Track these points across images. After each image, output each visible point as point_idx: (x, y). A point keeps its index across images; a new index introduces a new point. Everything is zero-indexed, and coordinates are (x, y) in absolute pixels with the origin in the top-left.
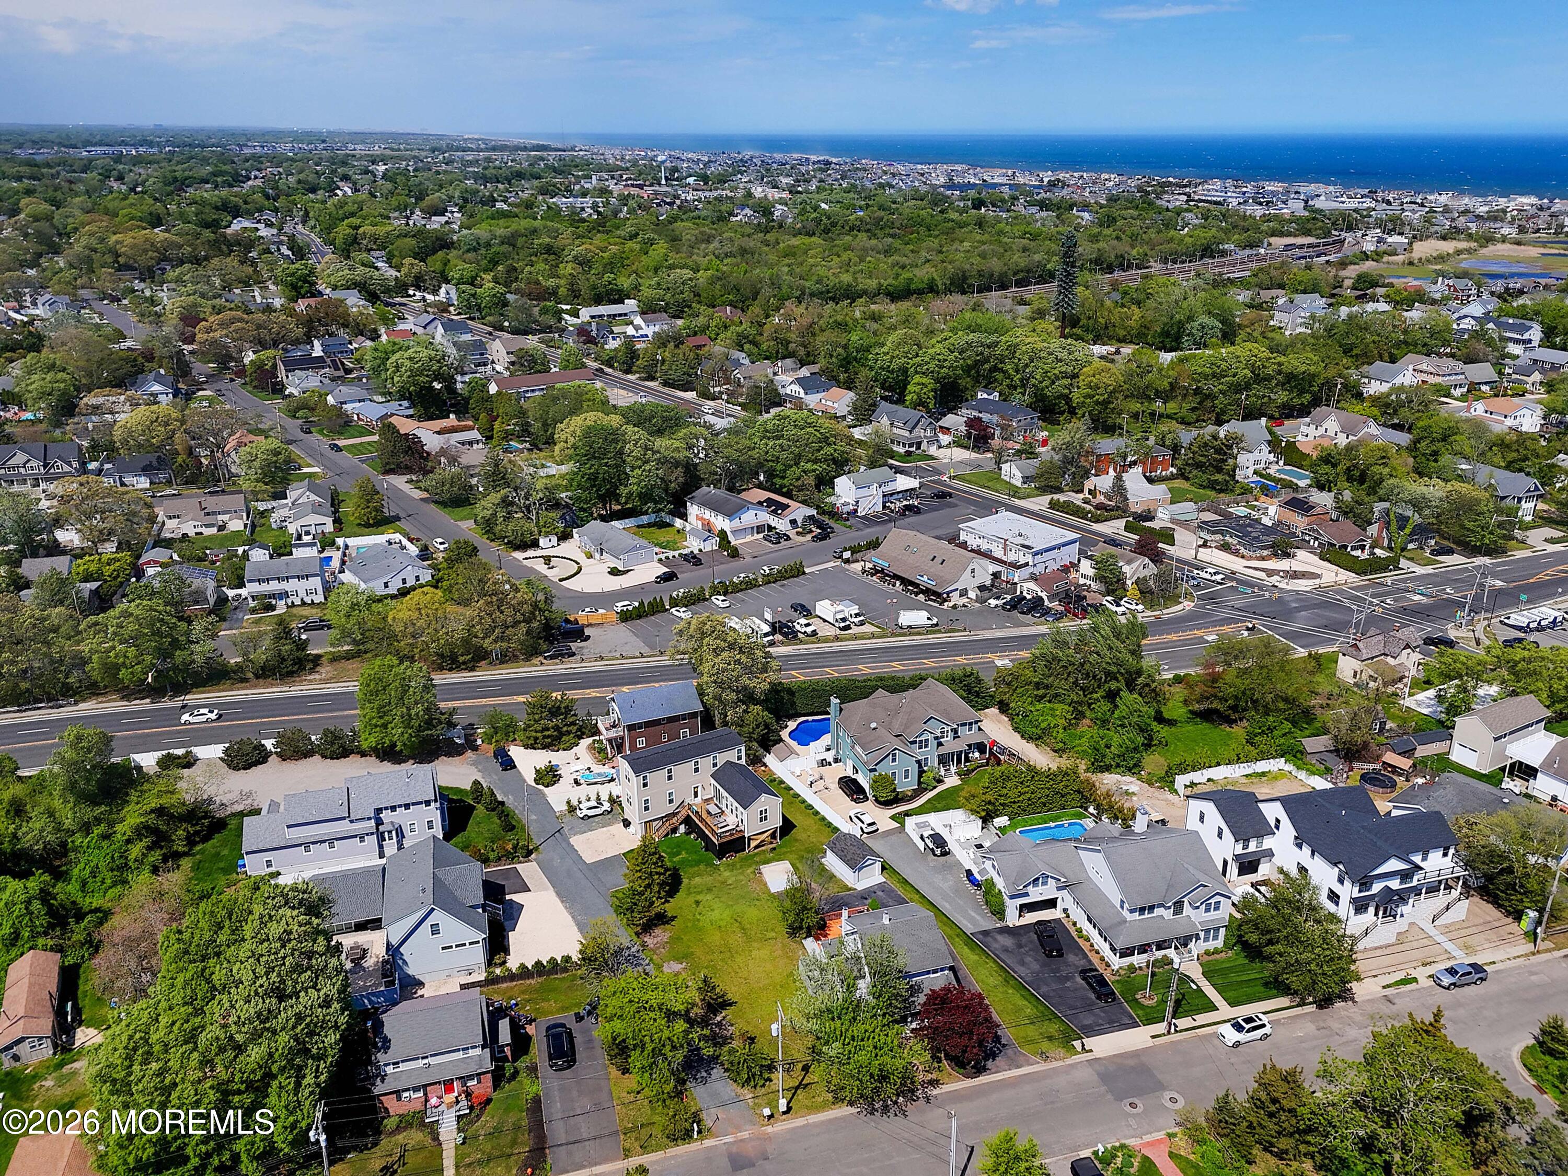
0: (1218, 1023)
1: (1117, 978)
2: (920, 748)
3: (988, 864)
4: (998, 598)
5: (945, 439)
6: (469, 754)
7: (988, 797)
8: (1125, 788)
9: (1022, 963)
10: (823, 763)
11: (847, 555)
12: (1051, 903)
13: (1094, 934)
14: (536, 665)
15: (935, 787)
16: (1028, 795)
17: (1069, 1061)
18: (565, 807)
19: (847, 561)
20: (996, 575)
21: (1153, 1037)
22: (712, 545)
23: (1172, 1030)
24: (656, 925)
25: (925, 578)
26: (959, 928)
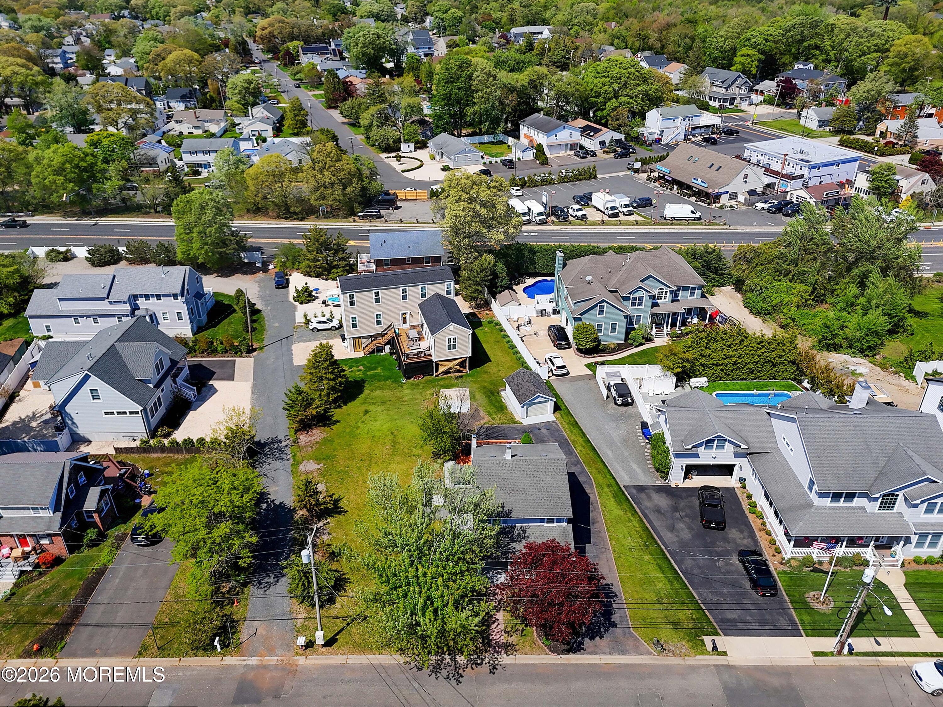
0: (915, 655)
1: (786, 568)
2: (633, 305)
3: (662, 418)
4: (765, 202)
5: (756, 98)
6: (260, 275)
7: (689, 356)
8: (852, 368)
9: (672, 529)
10: (542, 313)
11: (637, 165)
12: (728, 470)
13: (769, 513)
14: (351, 222)
15: (641, 344)
16: (734, 359)
17: (691, 661)
18: (303, 320)
19: (637, 171)
20: (769, 186)
21: (817, 654)
22: (530, 155)
23: (846, 650)
24: (316, 426)
25: (699, 182)
26: (614, 478)
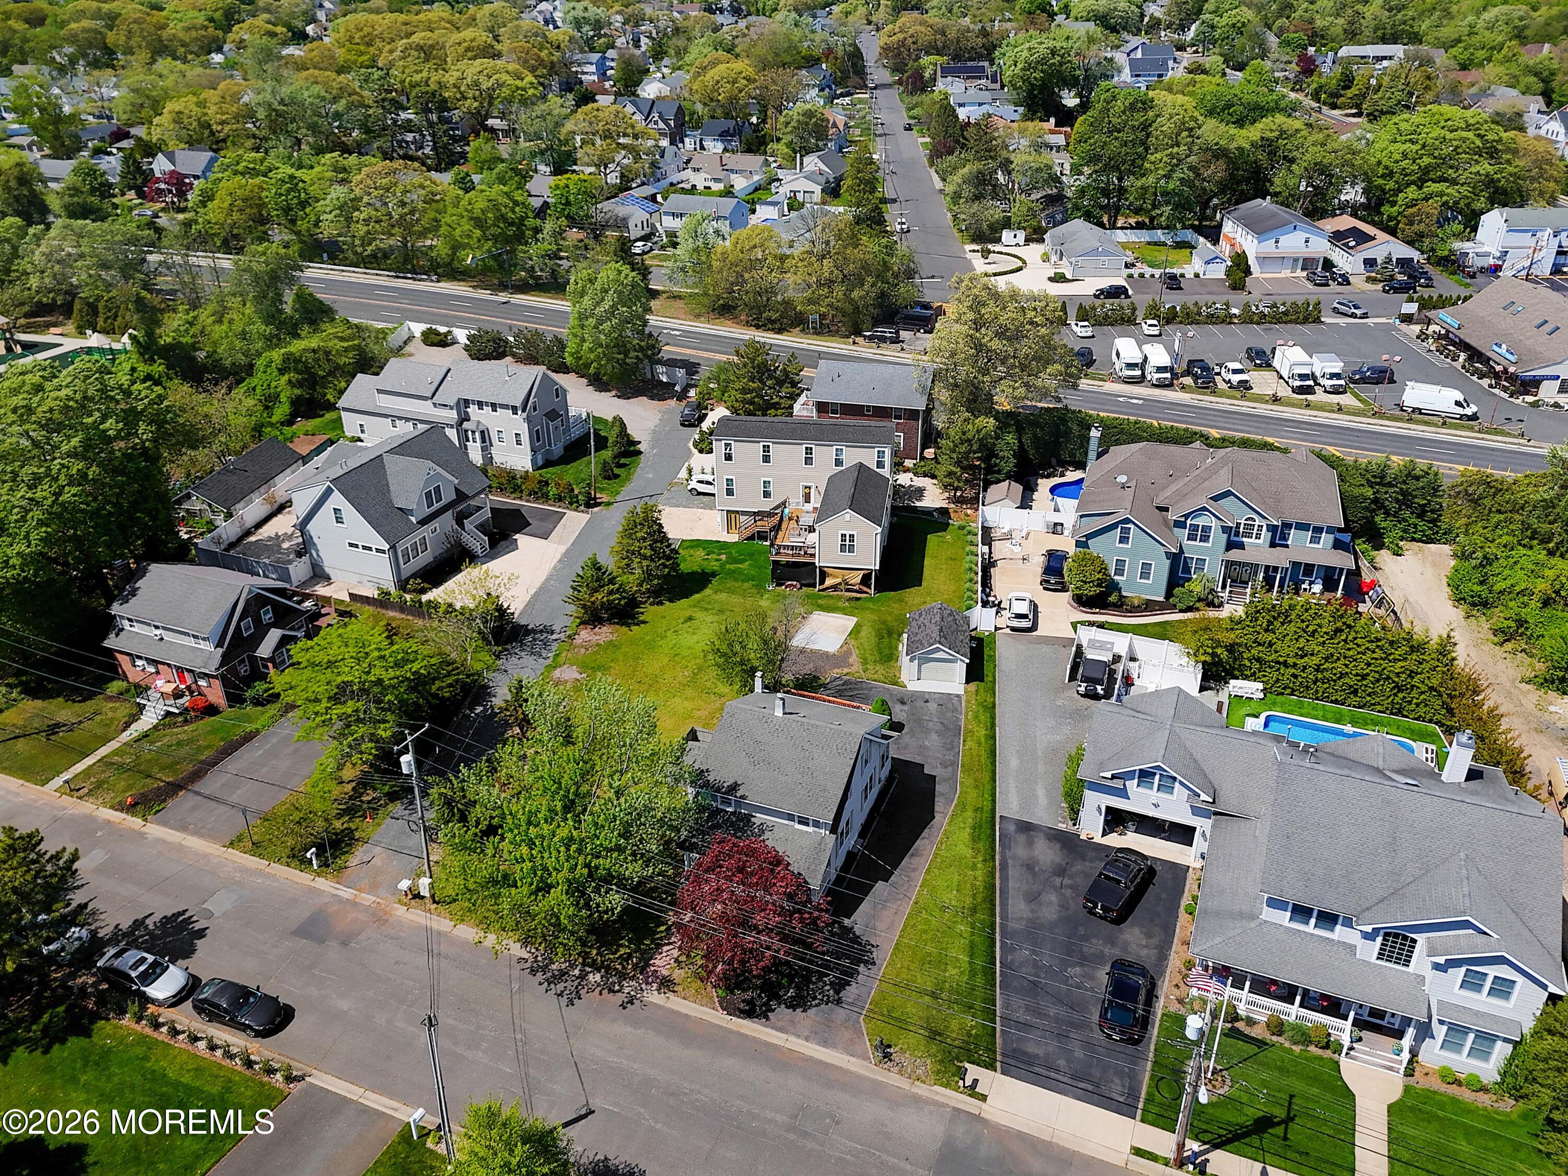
2: (1191, 537)
6: (672, 402)
9: (1033, 898)
10: (1055, 528)
11: (1410, 308)
12: (1184, 834)
14: (848, 343)
15: (1193, 609)
18: (685, 475)
19: (1405, 319)
21: (1139, 1152)
22: (1218, 271)
24: (612, 622)
25: (1503, 350)
26: (994, 801)
